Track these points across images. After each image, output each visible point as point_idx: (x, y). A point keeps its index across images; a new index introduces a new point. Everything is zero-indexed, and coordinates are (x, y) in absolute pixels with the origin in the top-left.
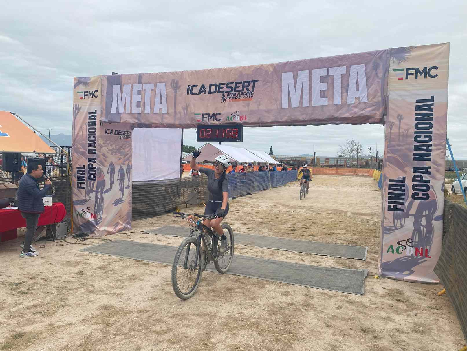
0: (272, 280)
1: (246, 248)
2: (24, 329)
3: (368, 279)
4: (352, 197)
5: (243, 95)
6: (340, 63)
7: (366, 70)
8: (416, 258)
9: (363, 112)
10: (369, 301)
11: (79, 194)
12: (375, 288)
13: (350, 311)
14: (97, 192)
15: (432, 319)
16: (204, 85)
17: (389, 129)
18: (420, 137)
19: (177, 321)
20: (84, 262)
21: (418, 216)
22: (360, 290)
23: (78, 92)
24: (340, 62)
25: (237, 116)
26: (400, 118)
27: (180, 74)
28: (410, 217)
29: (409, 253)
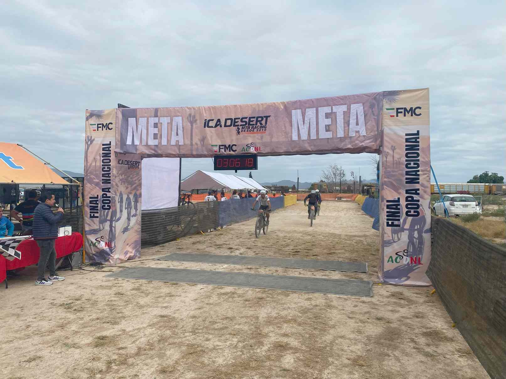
0: (293, 291)
1: (261, 268)
3: (374, 286)
5: (257, 129)
6: (342, 102)
7: (364, 108)
8: (412, 265)
9: (363, 144)
10: (378, 300)
11: (92, 223)
12: (380, 292)
13: (364, 308)
14: (111, 221)
16: (219, 119)
17: (385, 158)
18: (410, 164)
19: (229, 322)
21: (411, 230)
22: (369, 293)
23: (91, 125)
25: (252, 147)
26: (393, 149)
27: (197, 109)
28: (405, 231)
29: (406, 262)
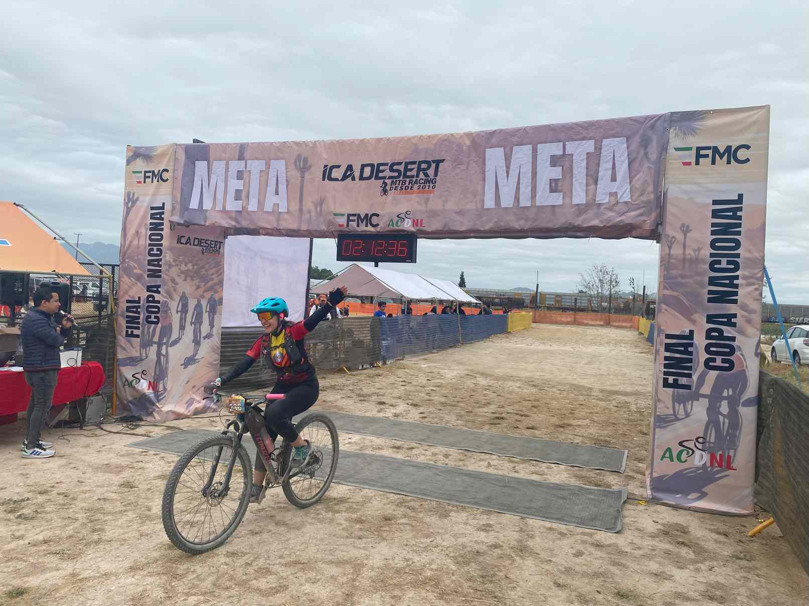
0: (461, 505)
1: (418, 448)
2: (27, 582)
3: (628, 506)
4: (601, 362)
5: (419, 184)
6: (585, 135)
7: (628, 148)
8: (712, 470)
9: (624, 217)
10: (630, 543)
11: (129, 347)
12: (639, 521)
13: (595, 560)
14: (160, 344)
15: (738, 576)
16: (351, 166)
17: (667, 248)
18: (719, 262)
19: (296, 573)
20: (135, 465)
21: (715, 399)
22: (614, 525)
23: (134, 172)
24: (584, 133)
25: (406, 220)
26: (685, 230)
27: (311, 145)
28: (700, 399)
29: (699, 462)
